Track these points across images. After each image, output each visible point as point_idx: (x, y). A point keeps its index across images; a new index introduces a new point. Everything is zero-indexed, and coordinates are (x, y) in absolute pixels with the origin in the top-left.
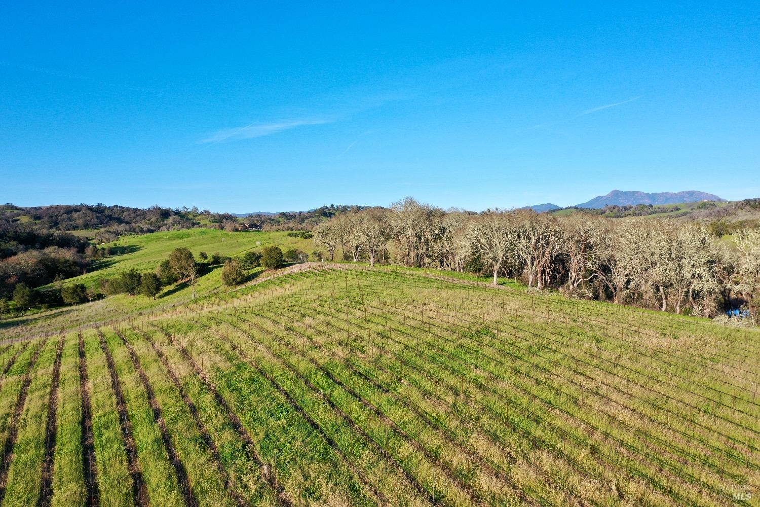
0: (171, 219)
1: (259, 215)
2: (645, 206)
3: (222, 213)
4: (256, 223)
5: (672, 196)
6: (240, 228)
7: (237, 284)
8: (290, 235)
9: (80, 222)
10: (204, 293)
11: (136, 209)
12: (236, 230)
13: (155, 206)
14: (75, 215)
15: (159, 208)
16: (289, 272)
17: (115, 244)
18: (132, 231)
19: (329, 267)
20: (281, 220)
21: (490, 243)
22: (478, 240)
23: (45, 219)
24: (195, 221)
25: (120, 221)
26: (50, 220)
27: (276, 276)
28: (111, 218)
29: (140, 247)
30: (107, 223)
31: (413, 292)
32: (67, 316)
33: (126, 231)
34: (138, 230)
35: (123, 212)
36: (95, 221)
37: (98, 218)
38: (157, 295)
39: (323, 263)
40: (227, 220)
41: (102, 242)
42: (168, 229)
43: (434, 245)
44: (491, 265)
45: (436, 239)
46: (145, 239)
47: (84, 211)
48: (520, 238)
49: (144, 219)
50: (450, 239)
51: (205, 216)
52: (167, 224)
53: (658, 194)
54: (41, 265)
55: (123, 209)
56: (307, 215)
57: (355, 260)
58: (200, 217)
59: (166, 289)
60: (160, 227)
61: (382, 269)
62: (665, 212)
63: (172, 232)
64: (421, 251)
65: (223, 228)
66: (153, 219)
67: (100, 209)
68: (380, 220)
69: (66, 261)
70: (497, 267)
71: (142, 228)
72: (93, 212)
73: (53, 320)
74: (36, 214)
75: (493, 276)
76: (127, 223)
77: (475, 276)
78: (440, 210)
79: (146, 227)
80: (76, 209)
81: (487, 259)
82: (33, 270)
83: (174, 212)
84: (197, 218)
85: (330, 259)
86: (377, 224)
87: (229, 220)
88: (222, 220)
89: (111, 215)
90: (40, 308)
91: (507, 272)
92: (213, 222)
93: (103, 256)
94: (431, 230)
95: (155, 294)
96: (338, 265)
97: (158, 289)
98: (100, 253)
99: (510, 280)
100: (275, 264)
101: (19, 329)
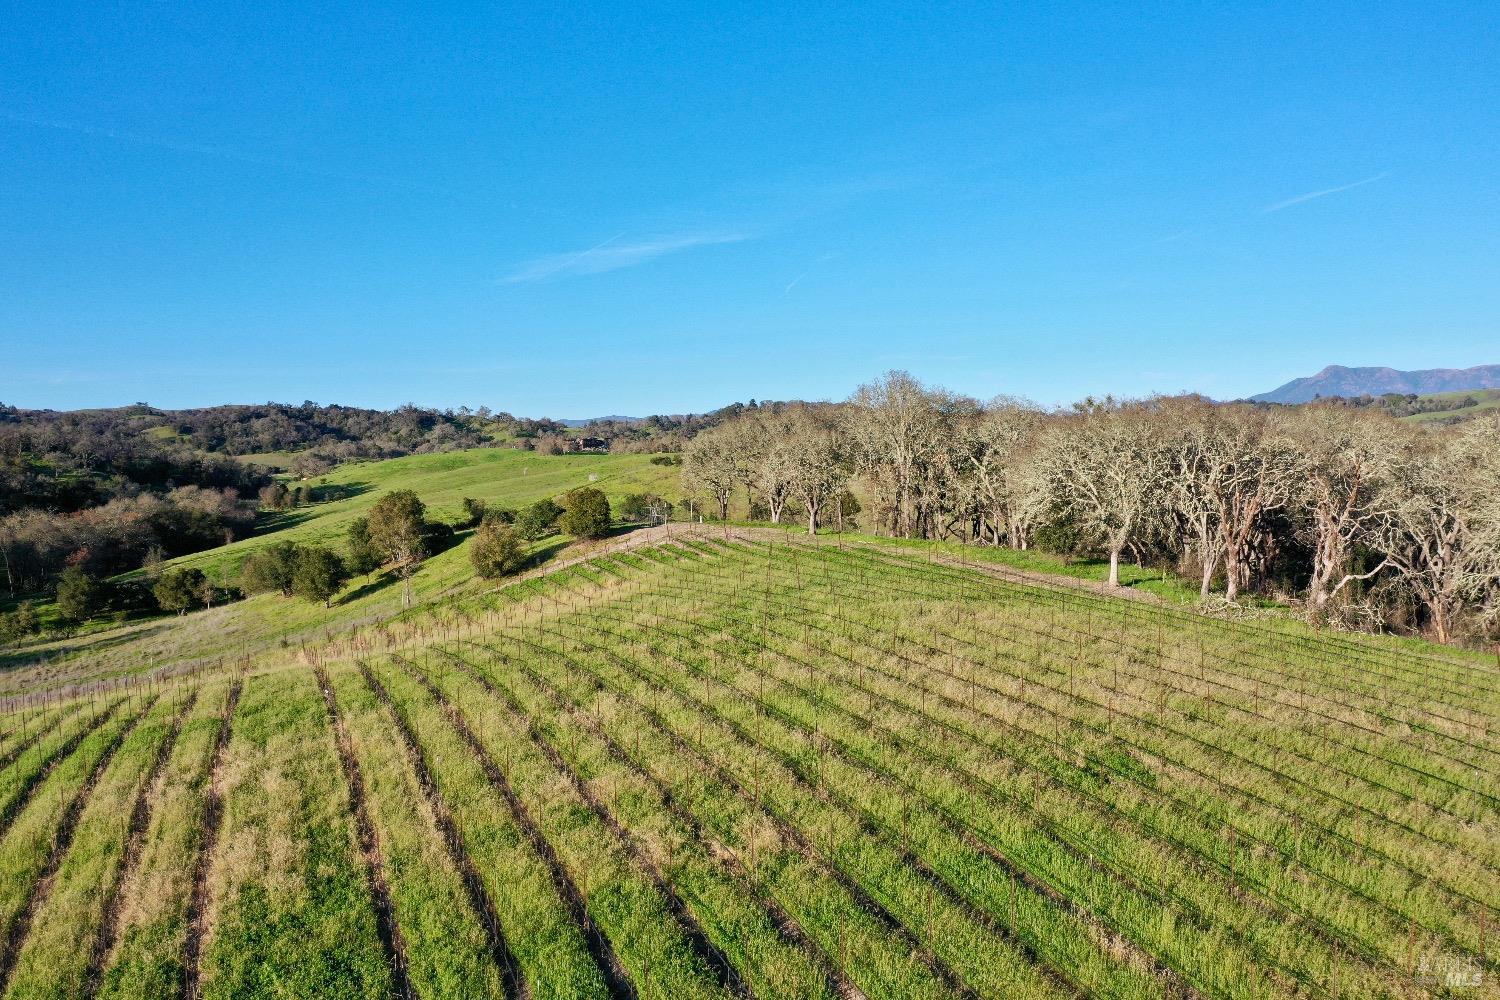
0: (437, 430)
1: (610, 423)
2: (1401, 398)
3: (536, 418)
4: (597, 440)
5: (1457, 376)
6: (566, 448)
7: (504, 575)
8: (656, 462)
9: (265, 437)
10: (433, 595)
11: (373, 412)
12: (558, 452)
13: (406, 405)
14: (257, 424)
15: (416, 410)
16: (622, 547)
17: (324, 480)
18: (362, 455)
19: (712, 536)
20: (651, 430)
21: (1099, 480)
22: (1069, 474)
23: (200, 434)
24: (483, 435)
25: (340, 435)
26: (209, 434)
27: (592, 555)
28: (323, 429)
29: (371, 487)
30: (315, 439)
31: (901, 615)
32: (144, 641)
33: (350, 454)
34: (373, 451)
35: (347, 417)
36: (294, 435)
37: (298, 429)
38: (335, 598)
39: (701, 527)
40: (545, 431)
41: (302, 476)
42: (431, 449)
43: (958, 485)
44: (1105, 536)
45: (964, 470)
46: (380, 471)
47: (274, 417)
48: (1177, 468)
49: (387, 430)
50: (996, 470)
51: (504, 425)
52: (428, 441)
53: (1426, 372)
54: (147, 527)
55: (347, 413)
56: (702, 421)
57: (775, 519)
58: (494, 426)
59: (356, 583)
60: (415, 446)
61: (833, 541)
62: (1443, 409)
63: (437, 456)
64: (925, 499)
65: (532, 448)
66: (404, 432)
67: (305, 412)
68: (830, 426)
69: (205, 516)
70: (1117, 541)
71: (380, 449)
72: (290, 417)
73: (111, 652)
74: (185, 424)
75: (1107, 561)
76: (354, 439)
77: (1060, 560)
78: (971, 402)
79: (388, 446)
80: (258, 413)
81: (1092, 520)
82: (132, 536)
83: (444, 417)
84: (487, 429)
85: (719, 517)
86: (824, 436)
87: (549, 433)
88: (531, 432)
89: (325, 424)
90: (111, 620)
91: (1140, 552)
92: (518, 436)
93: (295, 503)
94: (951, 451)
95: (329, 595)
96: (736, 531)
97: (335, 584)
98: (288, 498)
99: (1150, 572)
100: (593, 530)
101: (31, 672)
